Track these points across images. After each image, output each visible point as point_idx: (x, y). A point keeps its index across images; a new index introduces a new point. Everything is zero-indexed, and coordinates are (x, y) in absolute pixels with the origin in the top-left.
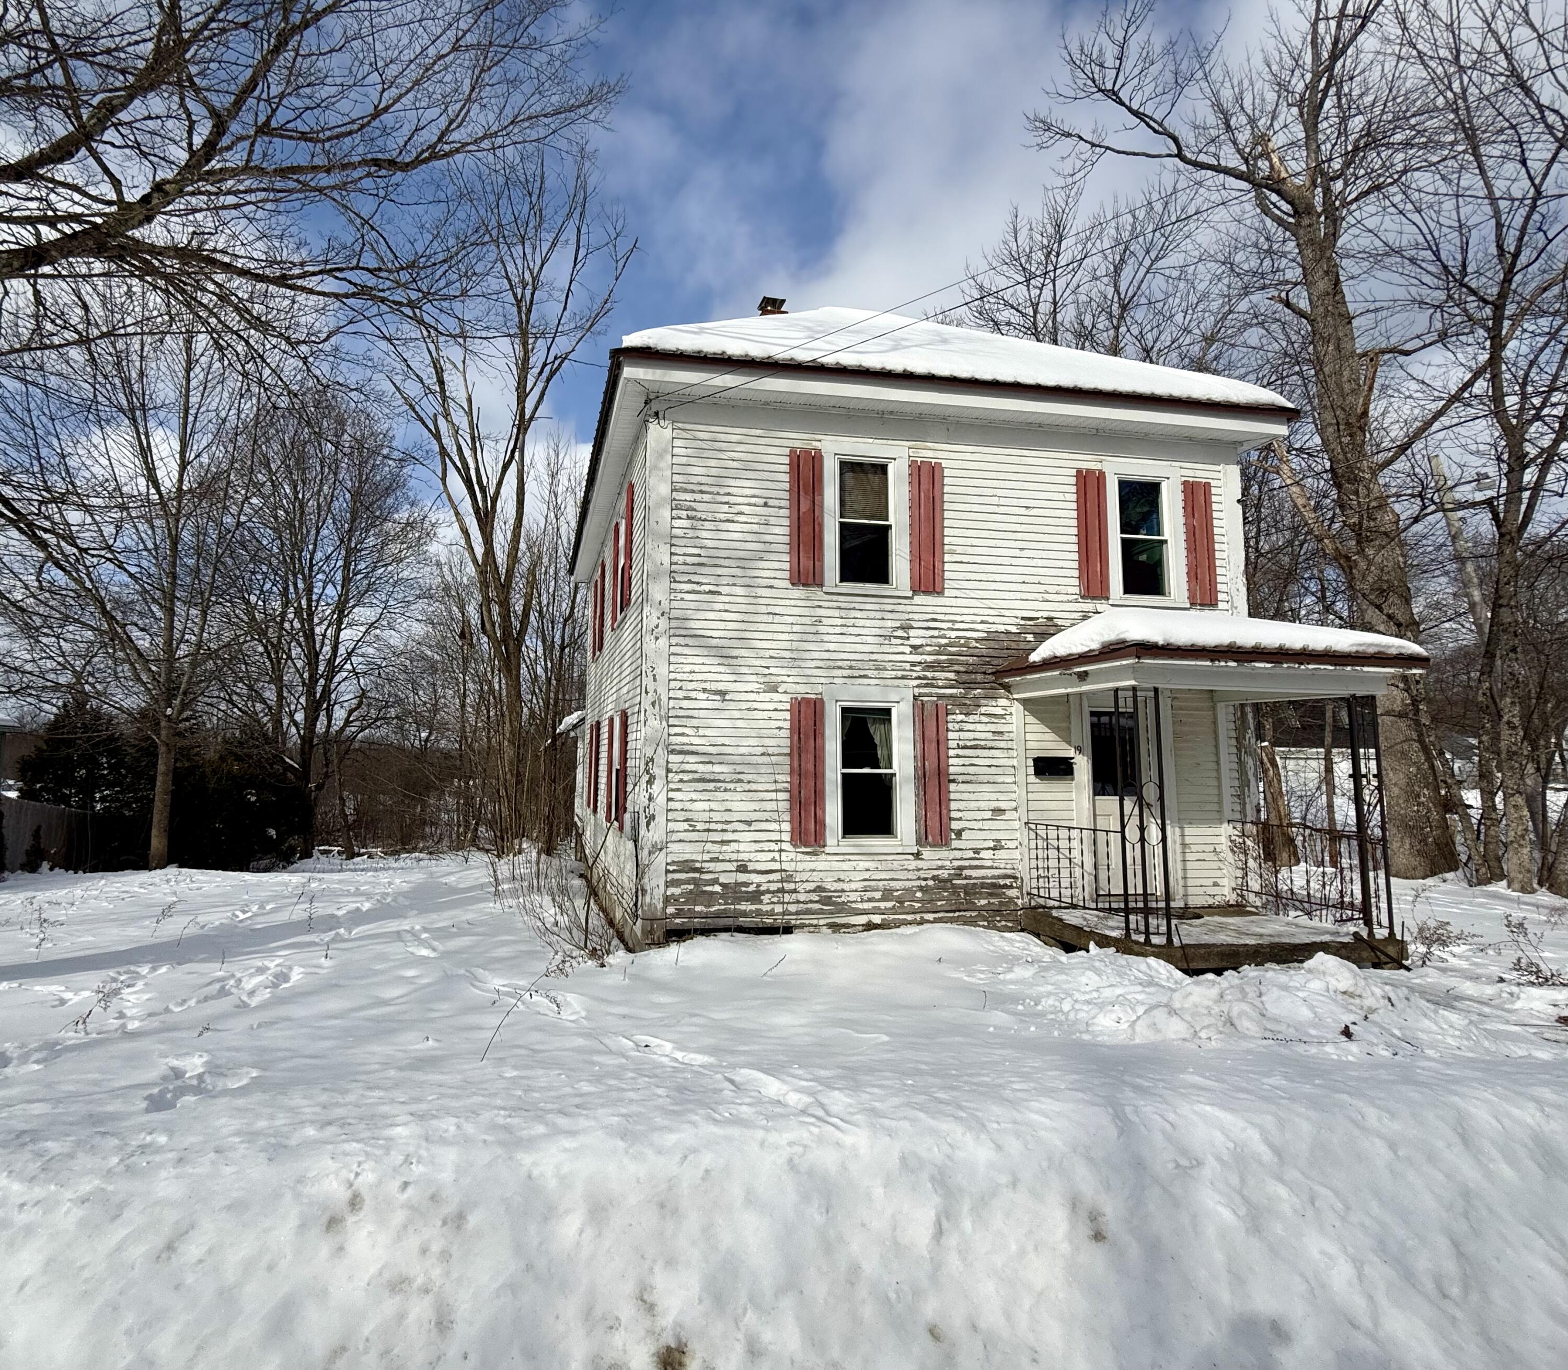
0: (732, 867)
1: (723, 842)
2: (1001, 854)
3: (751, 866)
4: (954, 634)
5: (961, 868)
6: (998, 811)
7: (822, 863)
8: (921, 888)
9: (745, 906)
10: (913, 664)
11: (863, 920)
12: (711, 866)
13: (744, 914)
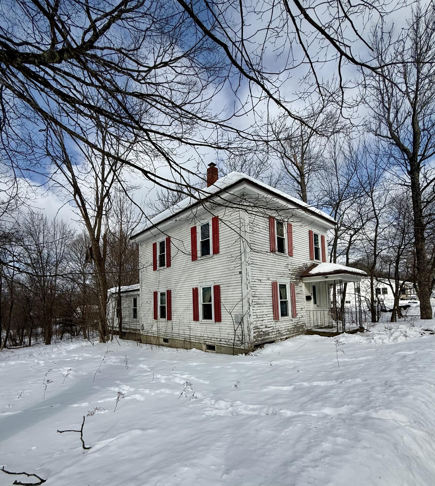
0: (264, 327)
1: (263, 320)
2: (303, 318)
3: (268, 326)
4: (295, 267)
5: (298, 322)
6: (302, 308)
7: (278, 324)
8: (293, 328)
9: (267, 337)
10: (290, 274)
11: (285, 337)
12: (261, 327)
13: (267, 339)
